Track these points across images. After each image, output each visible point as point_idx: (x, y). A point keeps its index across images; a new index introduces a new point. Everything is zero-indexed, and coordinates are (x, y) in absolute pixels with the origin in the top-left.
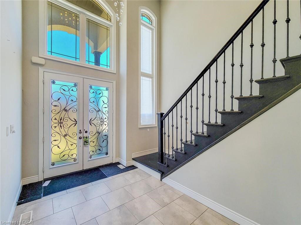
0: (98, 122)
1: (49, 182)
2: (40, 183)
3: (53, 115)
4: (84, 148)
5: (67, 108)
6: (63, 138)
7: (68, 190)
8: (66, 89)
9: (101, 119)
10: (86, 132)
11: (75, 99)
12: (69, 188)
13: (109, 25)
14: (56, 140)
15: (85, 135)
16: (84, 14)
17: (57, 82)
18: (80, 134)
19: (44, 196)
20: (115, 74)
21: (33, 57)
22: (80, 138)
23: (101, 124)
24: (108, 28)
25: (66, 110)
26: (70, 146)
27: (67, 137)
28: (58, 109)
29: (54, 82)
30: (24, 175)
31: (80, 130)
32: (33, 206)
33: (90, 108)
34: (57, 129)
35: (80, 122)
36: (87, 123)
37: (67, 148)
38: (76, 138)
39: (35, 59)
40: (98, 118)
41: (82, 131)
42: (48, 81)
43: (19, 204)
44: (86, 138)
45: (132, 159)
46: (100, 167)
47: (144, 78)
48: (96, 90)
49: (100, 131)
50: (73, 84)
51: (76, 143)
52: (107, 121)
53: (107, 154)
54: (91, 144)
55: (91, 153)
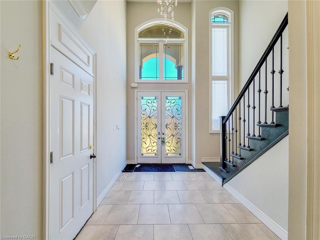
0: (173, 126)
1: (139, 165)
2: (135, 165)
3: (142, 120)
4: (162, 146)
5: (151, 116)
6: (148, 137)
7: (147, 172)
8: (150, 101)
9: (175, 124)
10: (163, 134)
11: (155, 109)
12: (148, 171)
13: (182, 41)
14: (144, 138)
15: (163, 136)
16: (162, 41)
17: (144, 98)
18: (159, 135)
19: (134, 172)
20: (187, 83)
21: (132, 84)
22: (159, 139)
23: (175, 128)
24: (182, 45)
25: (150, 117)
26: (152, 143)
27: (151, 137)
28: (145, 116)
29: (142, 98)
30: (128, 158)
31: (159, 132)
32: (127, 175)
33: (166, 115)
34: (145, 131)
35: (159, 126)
36: (163, 126)
37: (151, 145)
38: (156, 138)
39: (133, 85)
40: (173, 123)
41: (160, 133)
42: (139, 98)
43: (123, 172)
44: (163, 139)
45: (202, 162)
46: (174, 164)
47: (216, 82)
48: (171, 100)
49: (174, 134)
50: (154, 98)
51: (156, 142)
52: (180, 126)
53: (180, 154)
54: (167, 144)
55: (167, 152)
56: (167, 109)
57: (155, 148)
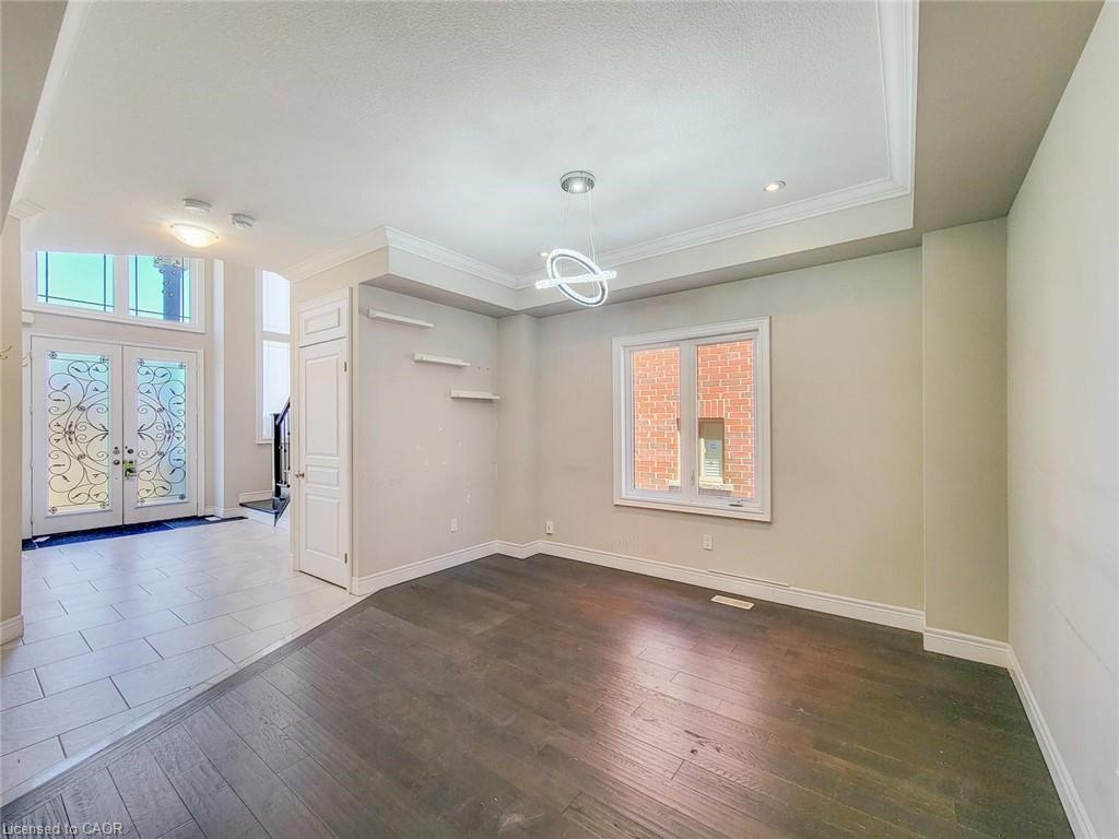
0: (160, 432)
1: (45, 538)
4: (125, 482)
5: (85, 405)
6: (74, 461)
8: (83, 367)
9: (167, 427)
10: (130, 452)
11: (102, 388)
14: (59, 466)
15: (128, 457)
17: (59, 355)
18: (115, 455)
20: (202, 334)
22: (116, 463)
23: (167, 437)
25: (81, 409)
26: (91, 478)
27: (85, 460)
28: (63, 406)
29: (53, 356)
31: (116, 448)
33: (140, 404)
34: (62, 444)
35: (115, 432)
36: (131, 433)
37: (85, 482)
38: (106, 462)
40: (159, 424)
41: (120, 449)
44: (131, 463)
45: (241, 503)
46: (165, 521)
47: (271, 343)
48: (154, 369)
49: (164, 450)
50: (98, 359)
51: (106, 472)
52: (183, 432)
53: (182, 497)
54: (144, 475)
55: (143, 494)
56: (144, 389)
57: (105, 488)
